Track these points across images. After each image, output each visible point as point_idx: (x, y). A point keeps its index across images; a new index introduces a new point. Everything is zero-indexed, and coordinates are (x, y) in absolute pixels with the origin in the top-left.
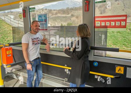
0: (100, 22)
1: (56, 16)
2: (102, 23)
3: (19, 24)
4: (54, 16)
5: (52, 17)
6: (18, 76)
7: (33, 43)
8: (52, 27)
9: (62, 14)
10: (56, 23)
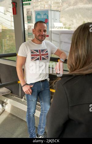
1: (75, 7)
4: (72, 7)
5: (67, 9)
6: (4, 104)
7: (32, 58)
9: (86, 3)
10: (74, 20)
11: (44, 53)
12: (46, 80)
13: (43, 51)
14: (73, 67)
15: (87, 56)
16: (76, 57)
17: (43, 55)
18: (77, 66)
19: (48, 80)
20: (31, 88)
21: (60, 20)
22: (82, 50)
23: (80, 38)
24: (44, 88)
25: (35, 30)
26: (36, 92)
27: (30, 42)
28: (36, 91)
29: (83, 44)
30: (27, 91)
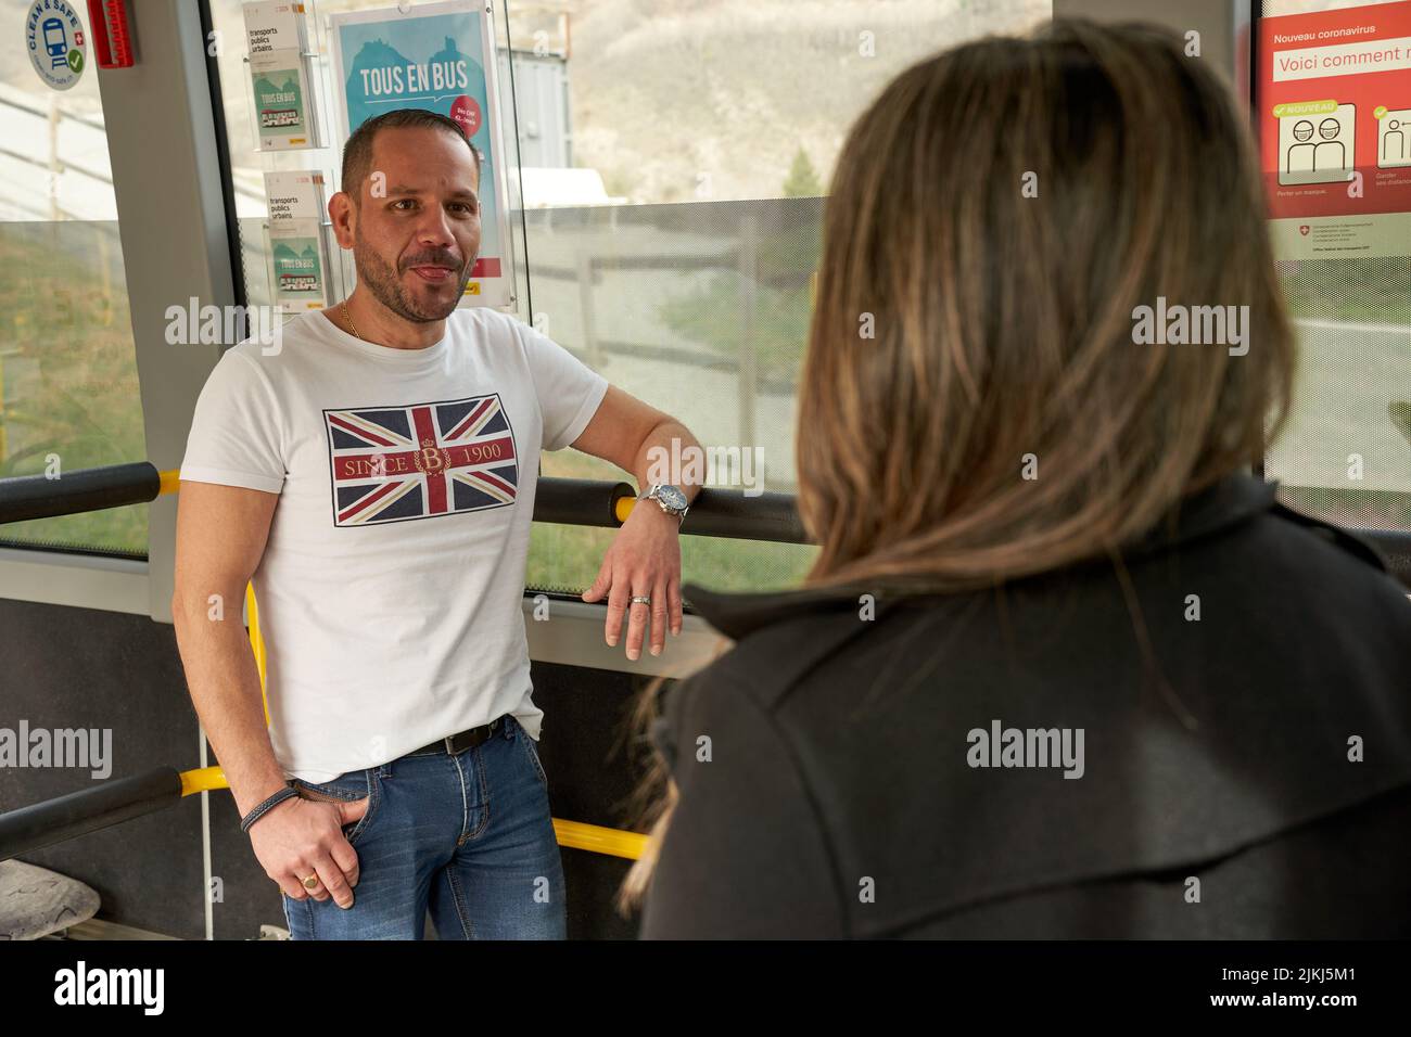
0: (1346, 114)
1: (704, 21)
2: (1385, 117)
3: (61, 166)
4: (670, 26)
7: (346, 496)
8: (629, 215)
10: (708, 148)
11: (470, 438)
12: (506, 725)
13: (453, 414)
14: (852, 506)
15: (986, 383)
16: (874, 395)
17: (458, 457)
18: (892, 496)
19: (533, 721)
20: (347, 827)
21: (569, 143)
22: (932, 322)
23: (907, 196)
24: (494, 812)
25: (351, 206)
26: (409, 867)
27: (309, 334)
28: (408, 850)
29: (948, 266)
30: (303, 863)
